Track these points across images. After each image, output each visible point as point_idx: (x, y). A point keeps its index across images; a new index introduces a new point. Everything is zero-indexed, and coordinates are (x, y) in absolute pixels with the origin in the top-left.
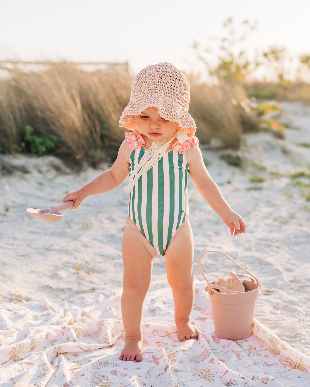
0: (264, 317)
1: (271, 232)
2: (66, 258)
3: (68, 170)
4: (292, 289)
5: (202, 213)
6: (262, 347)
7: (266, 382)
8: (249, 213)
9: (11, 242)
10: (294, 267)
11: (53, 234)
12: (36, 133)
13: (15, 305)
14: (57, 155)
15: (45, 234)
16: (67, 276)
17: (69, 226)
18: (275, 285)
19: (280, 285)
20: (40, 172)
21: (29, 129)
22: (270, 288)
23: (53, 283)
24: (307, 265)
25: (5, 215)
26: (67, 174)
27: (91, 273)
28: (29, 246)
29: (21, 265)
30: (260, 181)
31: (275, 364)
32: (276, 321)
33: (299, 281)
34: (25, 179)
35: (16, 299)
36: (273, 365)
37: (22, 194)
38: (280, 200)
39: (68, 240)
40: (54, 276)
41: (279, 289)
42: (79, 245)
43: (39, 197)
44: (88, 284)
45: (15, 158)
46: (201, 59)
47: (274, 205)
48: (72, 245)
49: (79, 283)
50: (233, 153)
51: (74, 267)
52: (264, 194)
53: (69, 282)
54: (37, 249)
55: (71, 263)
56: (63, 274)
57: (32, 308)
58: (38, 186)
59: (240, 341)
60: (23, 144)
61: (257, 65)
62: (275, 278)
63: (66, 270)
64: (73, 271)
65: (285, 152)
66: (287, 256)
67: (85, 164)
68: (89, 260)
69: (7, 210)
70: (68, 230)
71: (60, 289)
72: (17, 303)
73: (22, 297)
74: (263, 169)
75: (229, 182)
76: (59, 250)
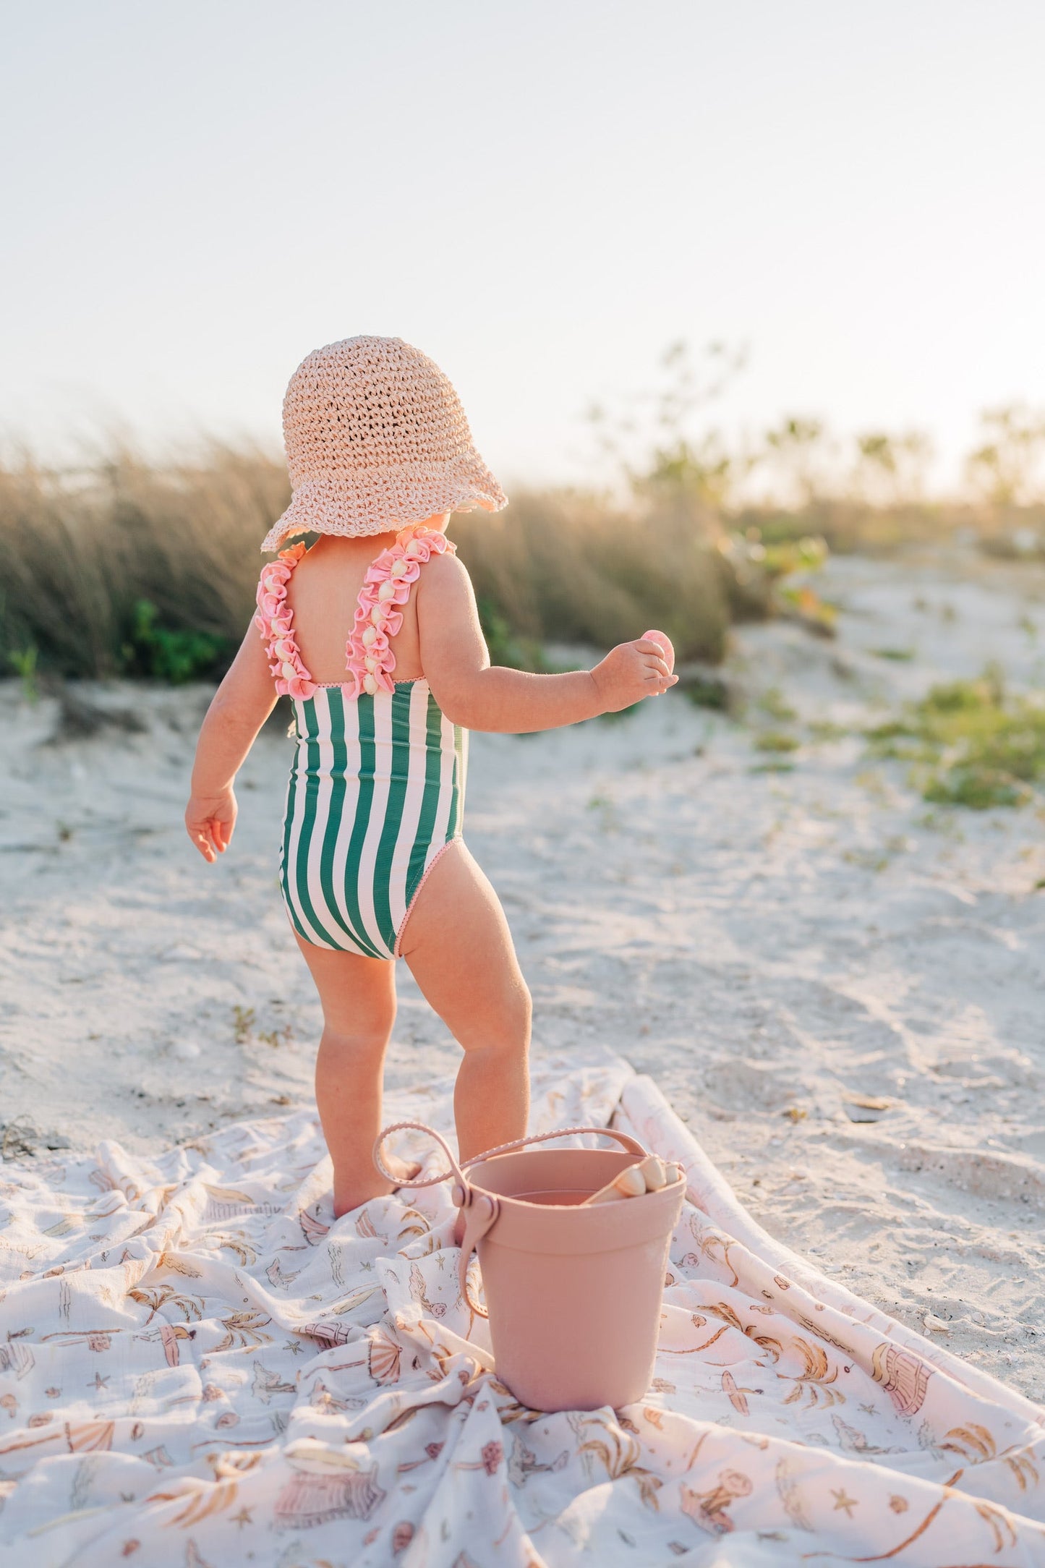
1: (841, 897)
2: (210, 988)
4: (945, 1098)
8: (767, 839)
9: (51, 934)
11: (186, 908)
12: (167, 621)
16: (204, 1052)
17: (238, 884)
18: (888, 1086)
19: (901, 1082)
20: (175, 727)
21: (146, 610)
22: (871, 1096)
23: (152, 1082)
25: (55, 852)
27: (281, 1039)
28: (104, 947)
29: (64, 1014)
30: (786, 747)
33: (966, 1071)
34: (130, 748)
35: (15, 1143)
37: (119, 789)
38: (851, 799)
39: (228, 926)
40: (162, 1051)
41: (901, 1097)
44: (267, 1082)
45: (106, 688)
46: (612, 446)
47: (834, 815)
48: (234, 944)
49: (239, 1079)
50: (705, 673)
51: (230, 1018)
53: (207, 1073)
54: (123, 957)
55: (224, 1004)
56: (191, 1047)
57: (61, 1178)
58: (167, 766)
60: (128, 652)
61: (751, 462)
62: (879, 1055)
63: (203, 1030)
64: (225, 1032)
65: (841, 672)
66: (905, 977)
68: (283, 994)
69: (65, 835)
70: (234, 897)
71: (174, 1099)
72: (13, 1158)
73: (39, 1134)
74: (786, 716)
75: (699, 752)
76: (194, 962)
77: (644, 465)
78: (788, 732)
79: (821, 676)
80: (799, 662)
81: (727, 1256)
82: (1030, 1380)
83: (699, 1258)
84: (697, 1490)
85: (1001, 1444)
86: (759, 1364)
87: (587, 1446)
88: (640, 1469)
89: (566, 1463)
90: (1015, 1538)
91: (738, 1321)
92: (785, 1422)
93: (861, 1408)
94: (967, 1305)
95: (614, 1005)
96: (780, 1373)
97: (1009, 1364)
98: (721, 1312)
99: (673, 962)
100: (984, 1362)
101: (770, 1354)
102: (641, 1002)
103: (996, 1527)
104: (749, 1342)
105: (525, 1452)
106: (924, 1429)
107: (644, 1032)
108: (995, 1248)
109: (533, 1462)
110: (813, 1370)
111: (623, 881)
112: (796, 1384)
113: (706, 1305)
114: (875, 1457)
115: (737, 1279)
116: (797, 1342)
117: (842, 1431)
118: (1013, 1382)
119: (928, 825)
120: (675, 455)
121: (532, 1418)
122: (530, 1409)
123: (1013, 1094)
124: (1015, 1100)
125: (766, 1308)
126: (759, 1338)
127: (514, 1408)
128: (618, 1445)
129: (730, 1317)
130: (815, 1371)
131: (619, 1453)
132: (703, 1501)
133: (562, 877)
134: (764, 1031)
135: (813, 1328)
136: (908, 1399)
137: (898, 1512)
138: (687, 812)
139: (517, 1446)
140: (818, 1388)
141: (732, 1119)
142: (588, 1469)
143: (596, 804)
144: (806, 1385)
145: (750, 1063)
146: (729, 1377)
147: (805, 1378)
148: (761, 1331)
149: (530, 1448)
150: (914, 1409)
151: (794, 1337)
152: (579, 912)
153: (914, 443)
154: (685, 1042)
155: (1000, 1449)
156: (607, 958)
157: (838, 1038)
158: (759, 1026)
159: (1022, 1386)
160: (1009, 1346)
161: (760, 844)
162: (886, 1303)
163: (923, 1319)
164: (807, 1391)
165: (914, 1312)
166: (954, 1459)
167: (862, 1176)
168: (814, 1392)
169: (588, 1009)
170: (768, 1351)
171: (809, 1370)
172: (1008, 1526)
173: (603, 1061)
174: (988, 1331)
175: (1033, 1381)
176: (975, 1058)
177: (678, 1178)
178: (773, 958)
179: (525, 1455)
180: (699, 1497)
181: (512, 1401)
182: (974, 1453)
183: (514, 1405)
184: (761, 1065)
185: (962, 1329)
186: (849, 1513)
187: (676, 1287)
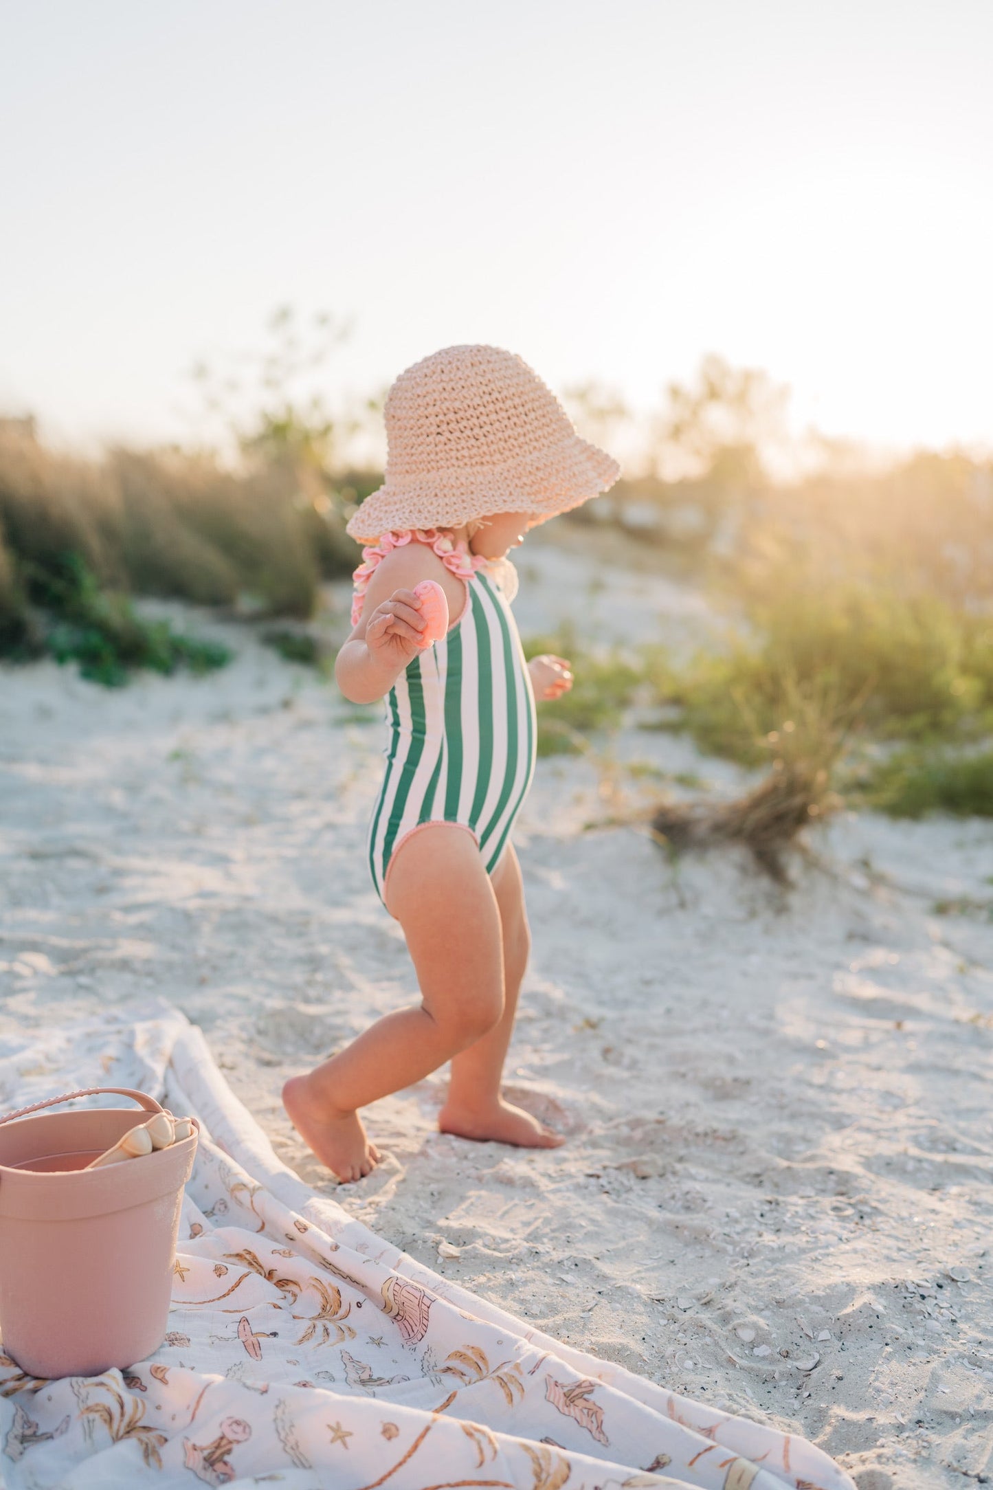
50: (295, 629)
61: (354, 427)
75: (286, 705)
81: (252, 1202)
82: (529, 1297)
83: (229, 1204)
84: (198, 1444)
85: (493, 1363)
86: (276, 1306)
87: (89, 1409)
88: (144, 1428)
89: (67, 1428)
90: (495, 1452)
91: (260, 1266)
92: (295, 1363)
93: (370, 1341)
94: (479, 1229)
95: (175, 956)
96: (296, 1314)
97: (512, 1284)
98: (246, 1258)
99: (238, 911)
100: (490, 1284)
101: (289, 1295)
102: (202, 952)
103: (479, 1443)
104: (269, 1287)
105: (27, 1423)
106: (427, 1355)
107: (202, 982)
108: (511, 1174)
109: (35, 1433)
110: (328, 1308)
111: (198, 832)
112: (310, 1323)
113: (232, 1253)
114: (377, 1389)
115: (263, 1224)
116: (314, 1282)
117: (350, 1365)
118: (514, 1301)
120: (280, 416)
121: (36, 1387)
122: (36, 1378)
123: (545, 1024)
124: (546, 1031)
125: (287, 1251)
126: (280, 1281)
127: (19, 1379)
128: (122, 1406)
129: (253, 1262)
130: (331, 1308)
131: (122, 1414)
132: (206, 1453)
133: (136, 830)
134: (319, 977)
135: (331, 1267)
136: (414, 1327)
137: (389, 1439)
139: (18, 1419)
140: (330, 1326)
141: (279, 1064)
142: (89, 1433)
143: (177, 756)
144: (319, 1324)
145: (304, 1008)
146: (246, 1323)
147: (320, 1317)
148: (281, 1273)
149: (33, 1418)
150: (420, 1336)
151: (311, 1278)
152: (148, 865)
154: (241, 989)
155: (492, 1369)
156: (172, 910)
157: (390, 979)
159: (522, 1304)
160: (514, 1267)
161: (335, 795)
162: (404, 1235)
163: (438, 1248)
164: (320, 1329)
165: (429, 1242)
166: (450, 1382)
167: (398, 1112)
168: (326, 1330)
169: (148, 961)
170: (286, 1293)
171: (324, 1309)
172: (490, 1441)
173: (158, 1013)
174: (497, 1254)
175: (532, 1298)
177: (190, 1133)
178: (335, 903)
179: (26, 1426)
180: (202, 1449)
181: (18, 1371)
182: (471, 1372)
183: (19, 1375)
184: (313, 1010)
185: (473, 1254)
186: (345, 1444)
187: (202, 1238)
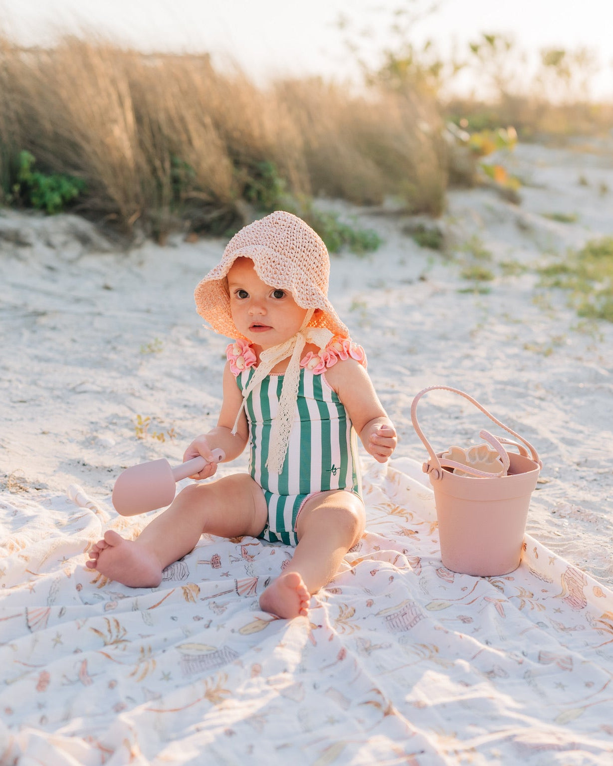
0: (539, 532)
1: (521, 370)
2: (111, 409)
3: (105, 244)
4: (582, 478)
5: (378, 332)
6: (544, 591)
7: (569, 666)
8: (472, 334)
10: (580, 437)
11: (82, 363)
12: (40, 167)
13: (13, 496)
14: (83, 213)
15: (66, 363)
16: (118, 443)
17: (114, 348)
18: (549, 471)
19: (556, 470)
20: (49, 245)
21: (27, 158)
23: (90, 457)
24: (605, 434)
26: (104, 251)
27: (167, 437)
28: (34, 383)
29: (22, 419)
30: (484, 277)
31: (580, 628)
32: (563, 540)
33: (596, 464)
34: (19, 258)
35: (15, 485)
36: (575, 629)
37: (14, 286)
38: (527, 312)
39: (114, 374)
40: (91, 442)
41: (556, 477)
42: (136, 385)
43: (48, 294)
46: (353, 48)
47: (517, 322)
48: (122, 384)
50: (428, 223)
51: (129, 425)
52: (494, 302)
53: (123, 454)
54: (52, 389)
55: (124, 418)
56: (109, 438)
57: (49, 503)
58: (46, 272)
59: (497, 579)
60: (17, 188)
63: (114, 431)
64: (128, 433)
65: (523, 227)
66: (560, 415)
67: (140, 234)
68: (160, 414)
70: (113, 356)
71: (105, 467)
72: (17, 492)
73: (28, 481)
74: (485, 256)
75: (422, 279)
76: (98, 393)
77: (376, 63)
78: (485, 267)
79: (510, 229)
80: (495, 220)
119: (579, 330)
138: (417, 316)
143: (355, 307)
153: (583, 57)
158: (469, 438)
161: (468, 337)
176: (603, 458)
